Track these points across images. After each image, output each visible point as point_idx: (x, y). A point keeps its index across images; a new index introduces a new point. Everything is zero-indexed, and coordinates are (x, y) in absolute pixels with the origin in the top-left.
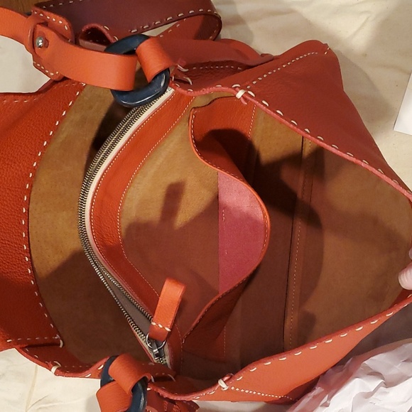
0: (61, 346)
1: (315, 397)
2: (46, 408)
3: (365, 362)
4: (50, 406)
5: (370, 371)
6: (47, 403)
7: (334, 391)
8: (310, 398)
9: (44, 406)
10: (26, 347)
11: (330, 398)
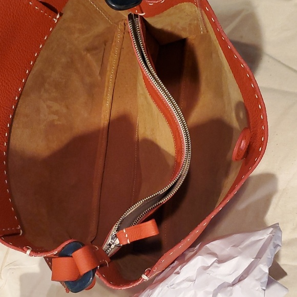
0: (21, 235)
1: (173, 267)
2: (14, 269)
3: (207, 245)
4: (17, 268)
5: (209, 252)
6: (15, 266)
7: (184, 264)
8: (170, 268)
9: (13, 267)
10: (2, 236)
11: (181, 269)
